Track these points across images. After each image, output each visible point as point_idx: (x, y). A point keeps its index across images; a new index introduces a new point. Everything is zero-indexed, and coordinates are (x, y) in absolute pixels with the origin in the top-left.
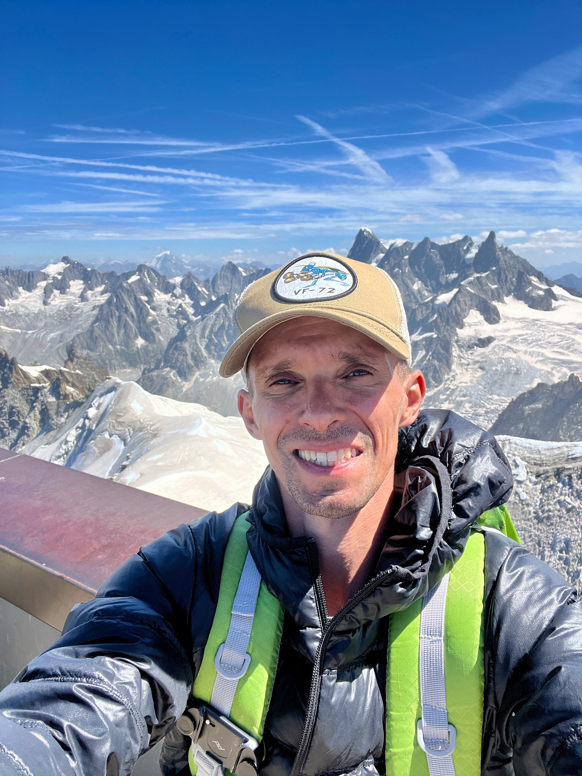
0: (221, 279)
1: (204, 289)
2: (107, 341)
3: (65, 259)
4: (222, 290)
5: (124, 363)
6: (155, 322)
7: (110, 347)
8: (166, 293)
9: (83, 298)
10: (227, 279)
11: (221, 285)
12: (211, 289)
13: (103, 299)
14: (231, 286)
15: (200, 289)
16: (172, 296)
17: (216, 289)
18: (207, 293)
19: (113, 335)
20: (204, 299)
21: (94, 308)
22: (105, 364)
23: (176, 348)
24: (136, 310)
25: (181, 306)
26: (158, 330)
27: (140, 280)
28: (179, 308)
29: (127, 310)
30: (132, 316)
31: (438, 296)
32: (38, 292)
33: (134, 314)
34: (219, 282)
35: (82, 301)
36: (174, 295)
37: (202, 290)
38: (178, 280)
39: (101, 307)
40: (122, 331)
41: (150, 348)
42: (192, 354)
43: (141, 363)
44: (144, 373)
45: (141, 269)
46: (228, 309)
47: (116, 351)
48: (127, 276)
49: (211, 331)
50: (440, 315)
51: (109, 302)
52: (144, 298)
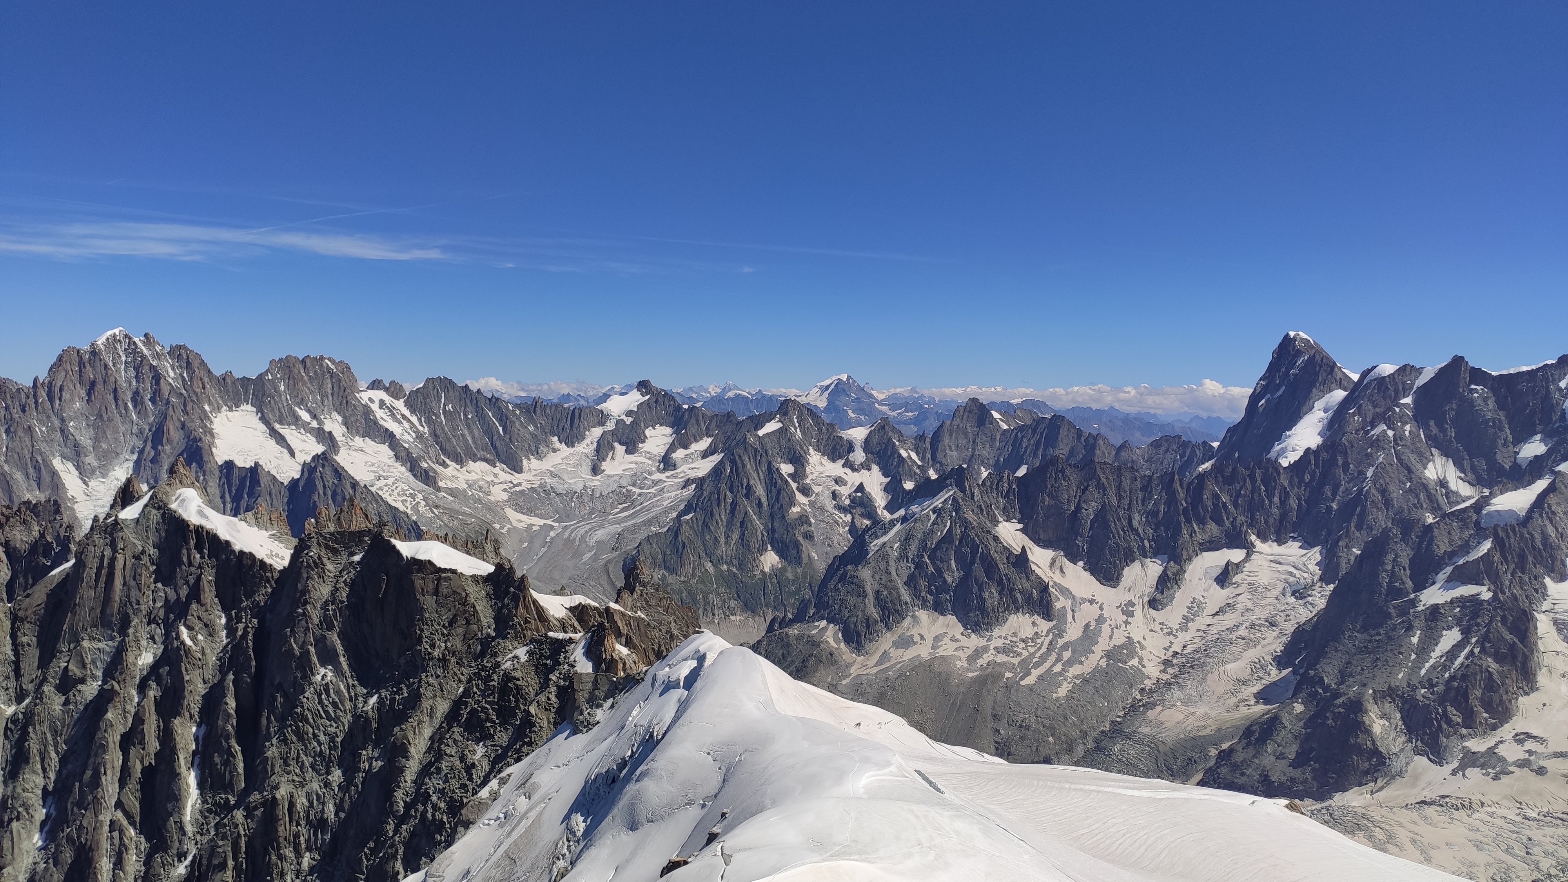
0: (951, 435)
1: (914, 456)
2: (703, 554)
3: (643, 386)
4: (953, 458)
5: (733, 603)
6: (803, 519)
7: (709, 566)
8: (833, 460)
9: (667, 463)
10: (966, 434)
11: (950, 447)
12: (928, 455)
13: (704, 467)
14: (974, 450)
15: (904, 454)
16: (844, 466)
17: (940, 456)
18: (920, 463)
19: (716, 540)
20: (911, 476)
21: (687, 483)
22: (694, 601)
23: (843, 579)
24: (768, 491)
25: (861, 488)
26: (809, 536)
27: (783, 431)
28: (856, 491)
29: (749, 492)
30: (760, 505)
31: (1492, 495)
32: (586, 447)
33: (764, 500)
34: (946, 441)
35: (666, 469)
36: (848, 465)
37: (909, 457)
38: (858, 434)
39: (700, 482)
40: (736, 536)
41: (790, 575)
42: (877, 592)
43: (767, 606)
44: (770, 629)
45: (785, 407)
46: (964, 500)
47: (720, 574)
48: (758, 422)
49: (923, 547)
50: (1500, 544)
51: (716, 471)
52: (786, 469)
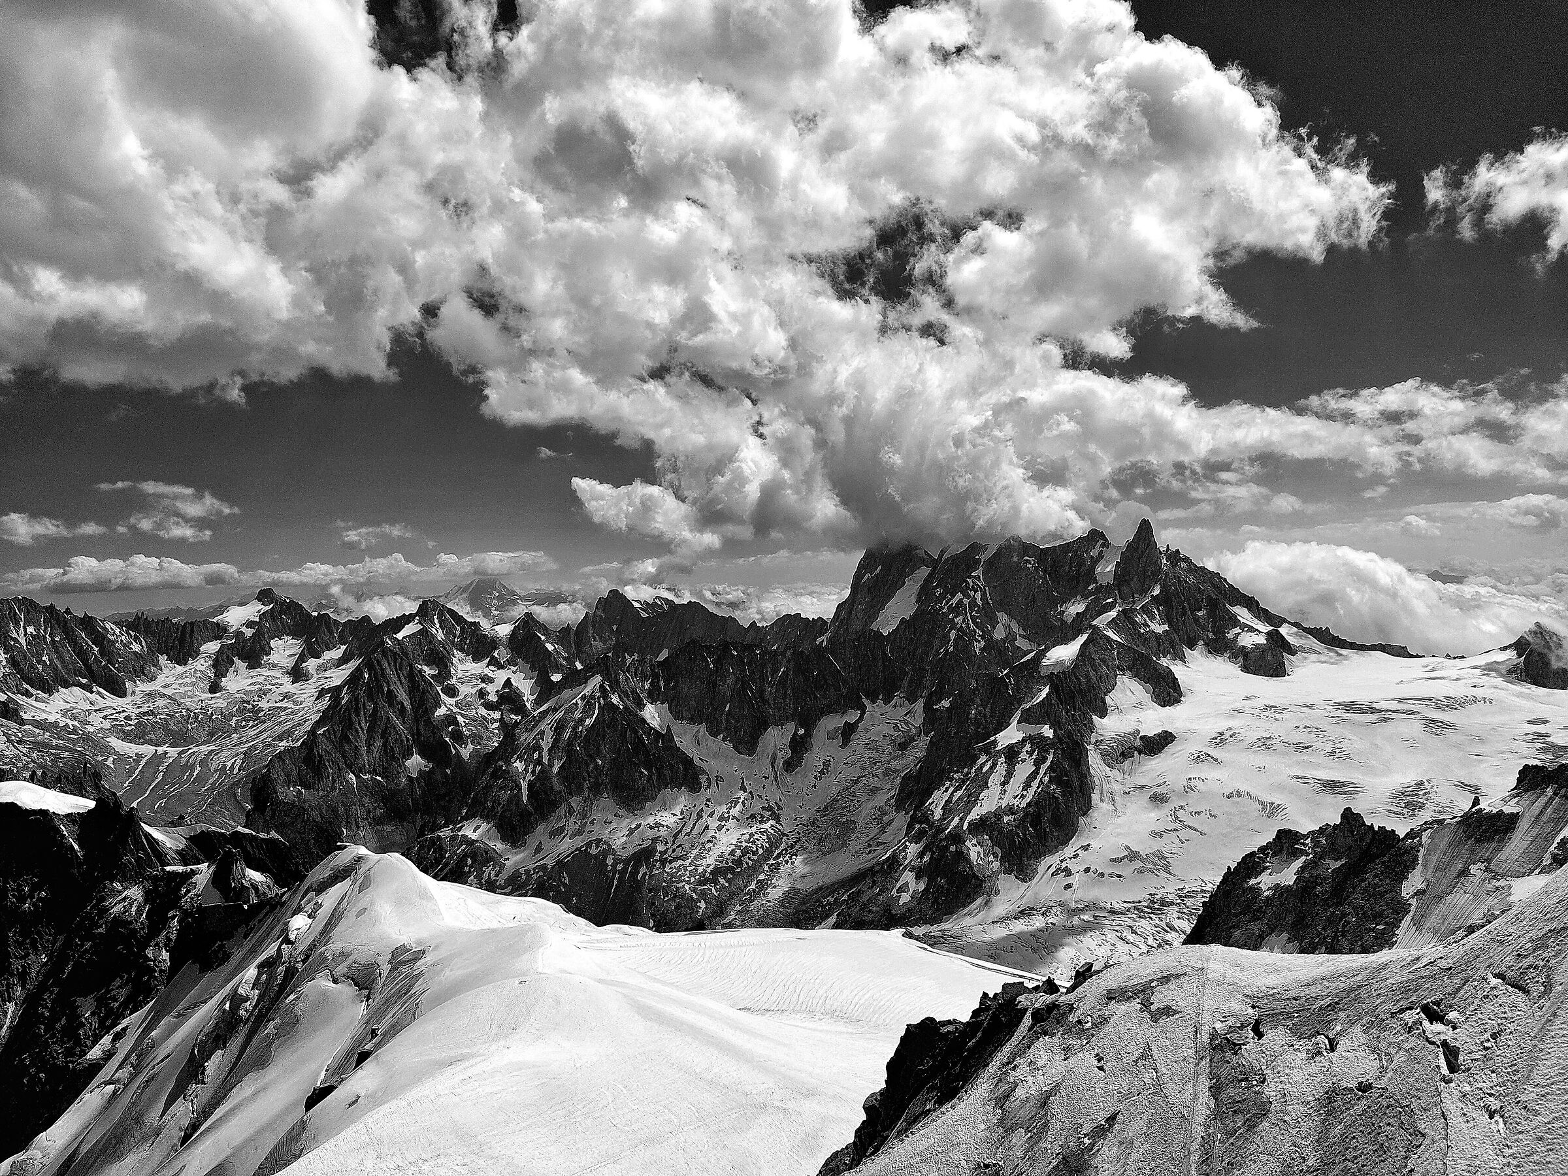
0: (594, 625)
1: (559, 648)
2: (343, 765)
3: (265, 595)
4: (598, 647)
5: (378, 813)
6: (451, 719)
7: (350, 777)
8: (477, 659)
9: (297, 674)
10: (609, 625)
11: (594, 637)
12: (573, 647)
13: (338, 676)
14: (617, 638)
15: (549, 647)
16: (489, 664)
17: (585, 647)
18: (565, 655)
19: (357, 750)
20: (558, 668)
21: (322, 693)
22: (336, 815)
23: (494, 775)
24: (411, 695)
25: (508, 683)
26: (458, 737)
27: (424, 633)
28: (504, 687)
29: (391, 696)
30: (403, 709)
31: (1047, 649)
32: (201, 664)
33: (407, 704)
34: (591, 631)
35: (295, 680)
36: (494, 662)
37: (555, 650)
38: (505, 630)
39: (336, 691)
40: (378, 743)
41: (438, 777)
42: (531, 786)
43: (417, 812)
44: (421, 835)
45: (425, 609)
46: (610, 687)
47: (363, 785)
48: (396, 625)
49: (574, 735)
50: (1056, 689)
51: (353, 680)
52: (428, 671)
